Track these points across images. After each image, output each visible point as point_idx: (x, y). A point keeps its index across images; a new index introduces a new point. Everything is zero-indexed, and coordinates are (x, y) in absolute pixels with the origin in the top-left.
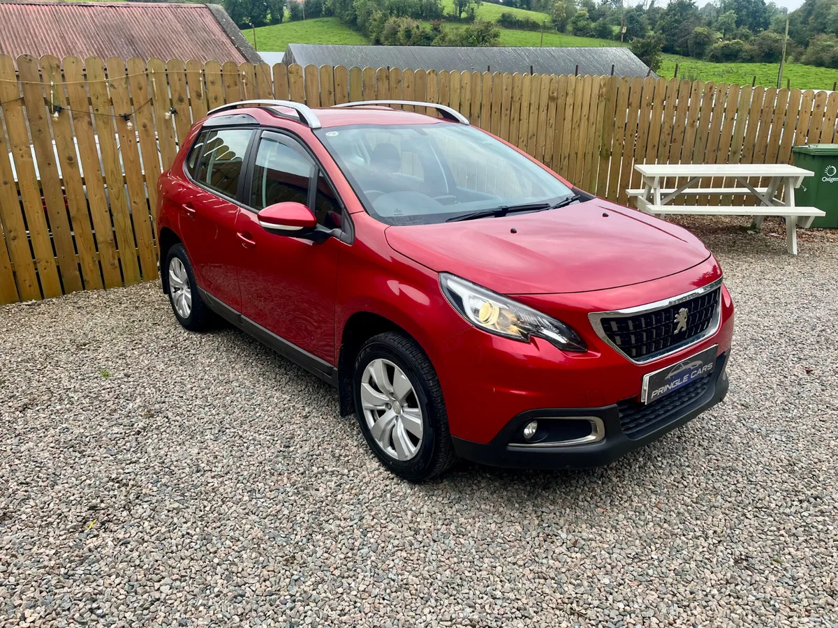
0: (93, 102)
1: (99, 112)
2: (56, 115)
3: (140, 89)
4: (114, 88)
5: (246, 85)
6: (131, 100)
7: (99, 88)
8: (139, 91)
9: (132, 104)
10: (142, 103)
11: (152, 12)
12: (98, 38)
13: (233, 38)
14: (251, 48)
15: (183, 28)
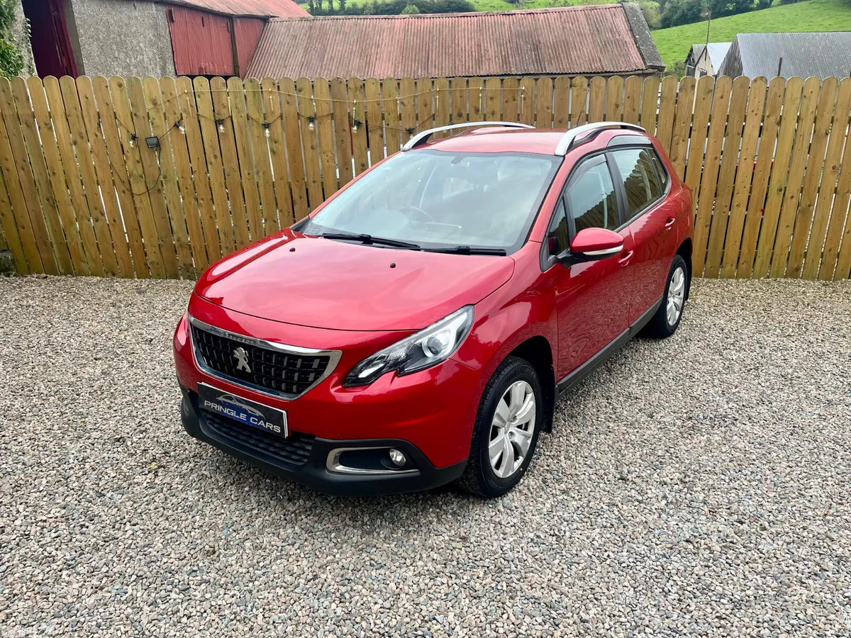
0: (385, 117)
1: (389, 127)
2: (355, 128)
3: (426, 106)
4: (404, 105)
5: (525, 99)
6: (417, 115)
7: (391, 106)
8: (424, 107)
9: (417, 119)
10: (426, 118)
11: (566, 15)
12: (508, 45)
13: (637, 37)
14: (653, 46)
15: (590, 30)
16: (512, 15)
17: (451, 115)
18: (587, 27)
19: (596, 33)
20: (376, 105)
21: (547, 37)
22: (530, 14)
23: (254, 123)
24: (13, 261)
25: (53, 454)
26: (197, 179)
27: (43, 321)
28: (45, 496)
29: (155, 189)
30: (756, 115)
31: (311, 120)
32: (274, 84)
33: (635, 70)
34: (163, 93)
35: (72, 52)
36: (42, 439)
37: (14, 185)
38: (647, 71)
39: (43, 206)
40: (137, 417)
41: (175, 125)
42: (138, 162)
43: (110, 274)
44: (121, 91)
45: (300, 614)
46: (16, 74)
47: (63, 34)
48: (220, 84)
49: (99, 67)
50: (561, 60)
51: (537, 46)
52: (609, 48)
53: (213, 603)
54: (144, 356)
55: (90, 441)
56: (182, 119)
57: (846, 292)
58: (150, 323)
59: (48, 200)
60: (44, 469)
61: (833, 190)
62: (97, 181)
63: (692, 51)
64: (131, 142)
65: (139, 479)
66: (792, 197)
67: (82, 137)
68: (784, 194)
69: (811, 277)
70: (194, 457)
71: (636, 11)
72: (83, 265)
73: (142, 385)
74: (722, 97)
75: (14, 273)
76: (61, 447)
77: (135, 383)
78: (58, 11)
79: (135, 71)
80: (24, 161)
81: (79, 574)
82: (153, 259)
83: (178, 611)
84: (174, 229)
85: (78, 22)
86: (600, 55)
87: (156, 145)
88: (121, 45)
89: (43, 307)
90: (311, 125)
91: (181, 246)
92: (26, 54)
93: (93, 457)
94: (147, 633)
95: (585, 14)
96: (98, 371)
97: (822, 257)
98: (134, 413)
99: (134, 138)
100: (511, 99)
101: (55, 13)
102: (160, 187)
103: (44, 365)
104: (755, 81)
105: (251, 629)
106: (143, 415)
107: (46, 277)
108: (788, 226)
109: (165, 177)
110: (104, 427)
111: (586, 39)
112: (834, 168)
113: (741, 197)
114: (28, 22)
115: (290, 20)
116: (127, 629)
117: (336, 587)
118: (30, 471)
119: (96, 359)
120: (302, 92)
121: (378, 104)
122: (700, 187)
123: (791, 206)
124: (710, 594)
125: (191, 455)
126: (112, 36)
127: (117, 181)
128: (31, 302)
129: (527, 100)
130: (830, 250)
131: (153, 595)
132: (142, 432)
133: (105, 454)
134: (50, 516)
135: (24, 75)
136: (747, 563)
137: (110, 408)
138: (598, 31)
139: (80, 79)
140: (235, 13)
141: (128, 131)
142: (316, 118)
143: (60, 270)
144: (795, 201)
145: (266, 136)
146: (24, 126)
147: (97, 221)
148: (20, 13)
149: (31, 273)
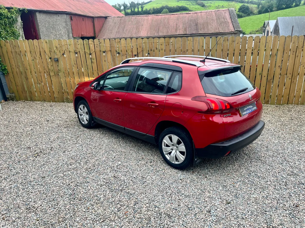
0: (127, 51)
2: (118, 55)
3: (140, 47)
4: (133, 47)
6: (137, 50)
7: (129, 47)
10: (140, 51)
12: (187, 24)
13: (233, 20)
14: (238, 23)
16: (189, 14)
17: (148, 50)
18: (215, 17)
20: (124, 47)
21: (200, 21)
22: (196, 13)
23: (87, 53)
24: (15, 97)
25: (10, 151)
26: (70, 71)
27: (19, 114)
28: (4, 162)
29: (57, 74)
30: (250, 49)
31: (104, 52)
32: (92, 41)
33: (231, 32)
34: (59, 44)
35: (37, 31)
36: (8, 147)
37: (15, 73)
38: (235, 32)
39: (24, 80)
40: (36, 142)
41: (63, 54)
42: (52, 66)
43: (44, 101)
44: (47, 44)
45: (61, 193)
46: (17, 38)
47: (34, 25)
48: (76, 41)
49: (46, 35)
50: (205, 29)
51: (197, 25)
52: (222, 25)
53: (39, 190)
54: (45, 125)
55: (21, 148)
56: (65, 52)
57: (283, 109)
58: (50, 115)
59: (25, 77)
60: (6, 155)
61: (279, 74)
62: (40, 72)
63: (265, 23)
64: (50, 60)
65: (31, 158)
66: (265, 76)
67: (35, 58)
68: (262, 76)
69: (273, 104)
70: (48, 153)
71: (233, 11)
72: (36, 98)
73: (41, 133)
74: (238, 43)
75: (15, 100)
76: (13, 149)
77: (39, 133)
78: (32, 18)
79: (58, 36)
80: (18, 66)
81: (7, 181)
82: (57, 96)
83: (29, 191)
84: (63, 87)
85: (39, 21)
86: (219, 27)
87: (57, 61)
88: (54, 28)
89: (20, 110)
90: (104, 54)
91: (65, 92)
92: (21, 32)
93: (20, 152)
94: (20, 196)
95: (215, 12)
96: (30, 129)
97: (277, 97)
98: (36, 141)
99: (50, 58)
100: (167, 45)
101: (32, 19)
102: (59, 74)
103: (15, 127)
104: (249, 37)
105: (47, 196)
106: (38, 141)
107: (24, 102)
108: (264, 86)
109: (60, 70)
110: (26, 144)
111: (214, 21)
112: (279, 66)
114: (22, 22)
115: (114, 17)
116: (15, 194)
117: (73, 187)
118: (2, 155)
119: (31, 126)
120: (101, 44)
121: (125, 47)
123: (264, 79)
124: (180, 193)
125: (48, 152)
126: (51, 25)
127: (46, 71)
128: (17, 109)
129: (173, 45)
130: (280, 95)
131: (24, 187)
132: (36, 146)
133: (24, 151)
134: (4, 166)
135: (20, 38)
136: (195, 186)
137: (30, 139)
138: (219, 18)
139: (34, 40)
140: (95, 16)
141: (49, 56)
142: (105, 52)
143: (29, 99)
144: (266, 78)
145: (90, 57)
146: (18, 55)
147: (40, 84)
148: (19, 20)
149: (20, 100)
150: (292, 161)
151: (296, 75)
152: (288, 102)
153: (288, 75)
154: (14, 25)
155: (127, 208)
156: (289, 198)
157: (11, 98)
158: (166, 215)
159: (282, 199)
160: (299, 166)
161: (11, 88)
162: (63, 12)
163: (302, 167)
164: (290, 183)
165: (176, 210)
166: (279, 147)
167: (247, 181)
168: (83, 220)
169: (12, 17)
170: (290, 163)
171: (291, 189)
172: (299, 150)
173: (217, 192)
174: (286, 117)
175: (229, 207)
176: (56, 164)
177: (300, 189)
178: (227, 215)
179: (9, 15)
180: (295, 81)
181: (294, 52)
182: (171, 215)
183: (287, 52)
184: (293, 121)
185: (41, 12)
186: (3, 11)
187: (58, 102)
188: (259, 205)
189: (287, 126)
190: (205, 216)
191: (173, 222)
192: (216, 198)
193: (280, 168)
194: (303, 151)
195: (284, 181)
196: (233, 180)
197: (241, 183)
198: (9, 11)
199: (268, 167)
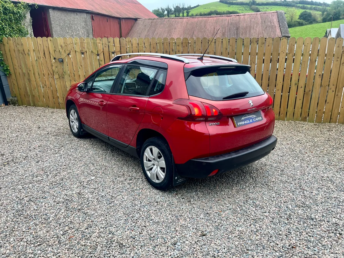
3: (154, 48)
4: (146, 48)
11: (253, 16)
12: (226, 28)
13: (281, 24)
14: (287, 28)
15: (261, 21)
16: (230, 16)
17: (163, 52)
18: (260, 21)
19: (264, 23)
21: (242, 25)
22: (238, 16)
23: (94, 54)
24: (17, 101)
26: (75, 73)
30: (284, 53)
31: (113, 53)
32: (100, 40)
34: (64, 43)
35: (49, 29)
37: (18, 74)
39: (27, 82)
41: (68, 54)
42: (56, 67)
43: (47, 107)
44: (51, 42)
46: (25, 36)
47: (46, 23)
48: (82, 40)
49: (60, 35)
50: (247, 34)
51: (238, 28)
52: (268, 29)
56: (70, 52)
57: (322, 128)
58: (46, 122)
59: (28, 80)
61: (320, 85)
62: (44, 74)
66: (301, 87)
67: (39, 58)
68: (298, 86)
69: (311, 121)
71: (282, 14)
72: (39, 103)
74: (268, 45)
75: (16, 105)
77: (23, 140)
78: (45, 15)
80: (21, 66)
82: (61, 102)
85: (52, 19)
86: (263, 31)
89: (16, 115)
90: (113, 55)
92: (30, 30)
95: (261, 15)
97: (316, 113)
99: (55, 59)
100: (185, 46)
102: (63, 76)
104: (283, 39)
107: (26, 107)
108: (300, 99)
109: (65, 73)
111: (259, 25)
112: (320, 75)
113: (279, 86)
114: (32, 19)
115: (145, 19)
120: (110, 43)
121: (137, 47)
122: (262, 82)
123: (301, 91)
124: (148, 219)
125: (20, 161)
126: (66, 24)
127: (50, 73)
129: (192, 46)
130: (320, 110)
132: (11, 153)
135: (28, 37)
136: (171, 211)
138: (265, 22)
139: (38, 38)
140: (122, 17)
141: (53, 56)
142: (115, 52)
143: (32, 104)
144: (303, 89)
145: (98, 58)
146: (21, 54)
147: (43, 88)
148: (28, 16)
149: (22, 105)
150: (308, 190)
151: (341, 87)
152: (331, 120)
153: (331, 86)
154: (21, 21)
155: (75, 232)
156: (286, 236)
157: (13, 103)
158: (118, 244)
159: (277, 236)
160: (316, 196)
161: (13, 91)
162: (83, 10)
163: (319, 197)
164: (295, 217)
165: (134, 239)
166: (299, 171)
167: (239, 209)
168: (17, 241)
169: (19, 12)
170: (305, 192)
171: (294, 225)
172: (323, 177)
173: (195, 221)
174: (322, 137)
175: (202, 241)
176: (22, 174)
177: (305, 226)
178: (195, 250)
179: (15, 10)
180: (339, 94)
181: (338, 58)
182: (124, 244)
183: (329, 58)
184: (330, 142)
185: (54, 8)
186: (8, 5)
187: (62, 109)
188: (242, 240)
189: (319, 147)
190: (166, 249)
191: (122, 254)
192: (191, 228)
193: (289, 197)
194: (329, 178)
195: (288, 213)
196: (221, 207)
197: (230, 211)
198: (16, 6)
199: (274, 195)
